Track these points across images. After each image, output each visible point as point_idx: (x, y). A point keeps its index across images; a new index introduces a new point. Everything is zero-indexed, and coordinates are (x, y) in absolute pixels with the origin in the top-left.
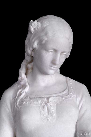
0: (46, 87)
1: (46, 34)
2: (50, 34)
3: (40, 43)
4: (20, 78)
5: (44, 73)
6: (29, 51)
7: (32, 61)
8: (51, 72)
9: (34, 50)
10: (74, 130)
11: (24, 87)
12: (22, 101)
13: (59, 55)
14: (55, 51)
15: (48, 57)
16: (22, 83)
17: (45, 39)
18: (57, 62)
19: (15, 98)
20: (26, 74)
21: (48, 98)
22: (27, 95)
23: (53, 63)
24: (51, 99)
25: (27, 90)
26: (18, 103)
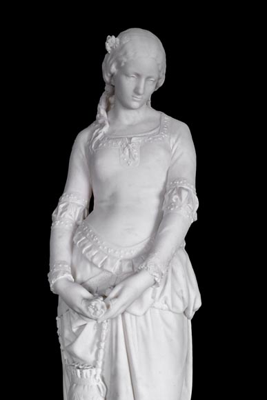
0: (131, 126)
1: (125, 54)
2: (130, 54)
3: (119, 67)
4: (98, 116)
5: (128, 107)
6: (106, 78)
8: (135, 104)
9: (112, 75)
10: (164, 179)
11: (102, 125)
12: (98, 142)
13: (143, 81)
14: (138, 76)
15: (129, 84)
16: (100, 121)
17: (125, 60)
18: (141, 91)
19: (90, 140)
20: (107, 110)
21: (130, 139)
22: (105, 135)
23: (136, 91)
24: (133, 139)
25: (105, 129)
26: (93, 146)
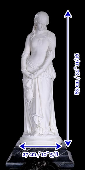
0: (40, 34)
1: (39, 19)
3: (38, 21)
4: (33, 31)
5: (39, 30)
6: (35, 23)
7: (36, 25)
8: (41, 30)
9: (36, 23)
10: (47, 48)
12: (33, 39)
13: (43, 25)
14: (42, 24)
15: (40, 26)
16: (33, 33)
18: (43, 27)
19: (31, 38)
20: (35, 30)
21: (40, 38)
22: (34, 37)
25: (34, 35)
